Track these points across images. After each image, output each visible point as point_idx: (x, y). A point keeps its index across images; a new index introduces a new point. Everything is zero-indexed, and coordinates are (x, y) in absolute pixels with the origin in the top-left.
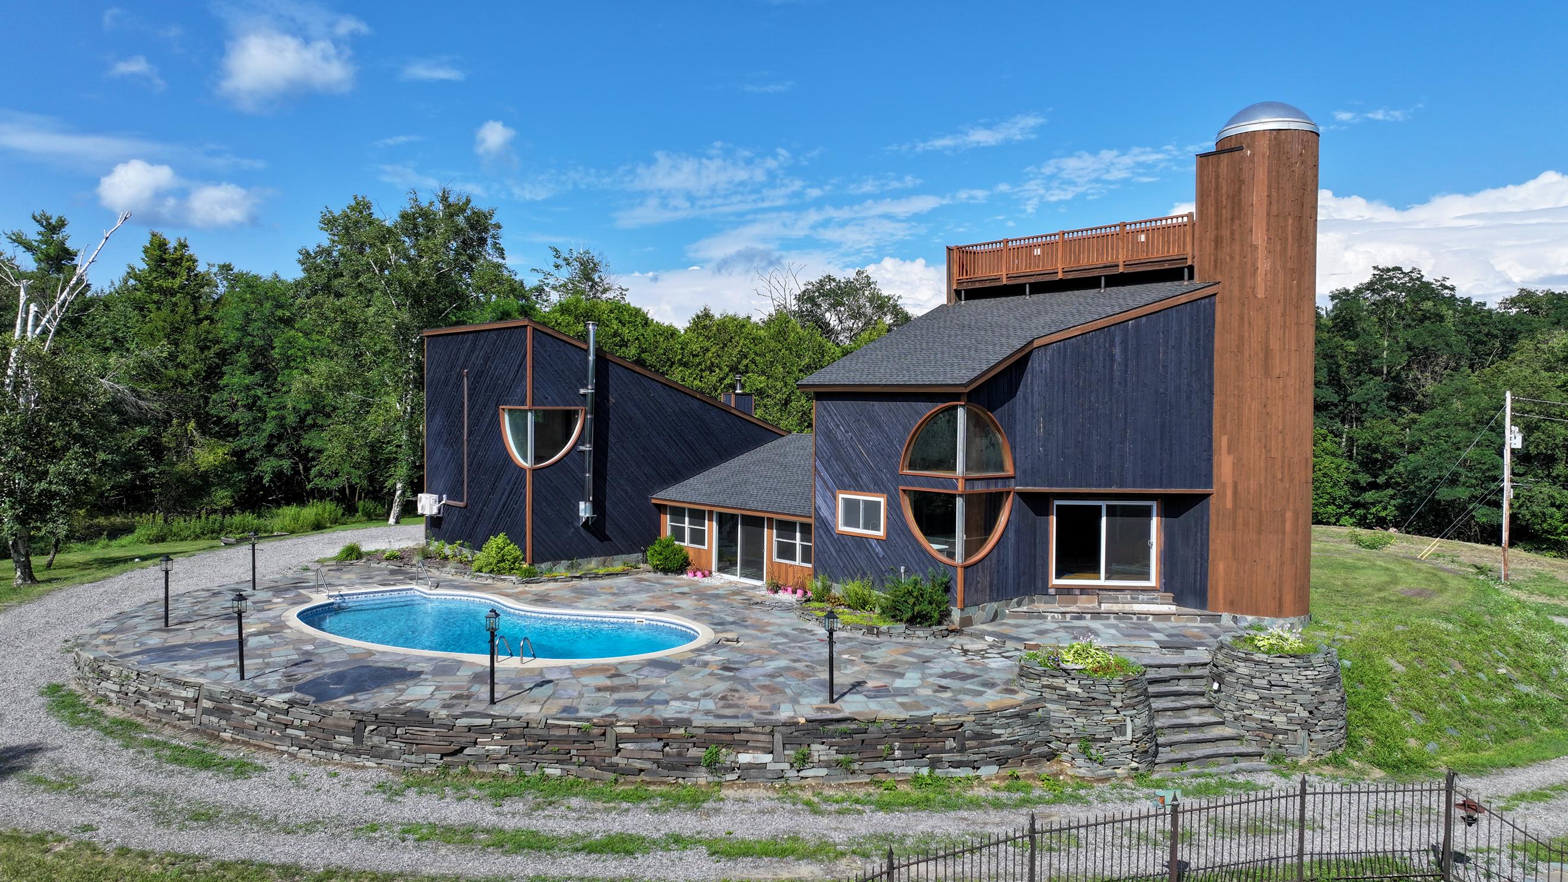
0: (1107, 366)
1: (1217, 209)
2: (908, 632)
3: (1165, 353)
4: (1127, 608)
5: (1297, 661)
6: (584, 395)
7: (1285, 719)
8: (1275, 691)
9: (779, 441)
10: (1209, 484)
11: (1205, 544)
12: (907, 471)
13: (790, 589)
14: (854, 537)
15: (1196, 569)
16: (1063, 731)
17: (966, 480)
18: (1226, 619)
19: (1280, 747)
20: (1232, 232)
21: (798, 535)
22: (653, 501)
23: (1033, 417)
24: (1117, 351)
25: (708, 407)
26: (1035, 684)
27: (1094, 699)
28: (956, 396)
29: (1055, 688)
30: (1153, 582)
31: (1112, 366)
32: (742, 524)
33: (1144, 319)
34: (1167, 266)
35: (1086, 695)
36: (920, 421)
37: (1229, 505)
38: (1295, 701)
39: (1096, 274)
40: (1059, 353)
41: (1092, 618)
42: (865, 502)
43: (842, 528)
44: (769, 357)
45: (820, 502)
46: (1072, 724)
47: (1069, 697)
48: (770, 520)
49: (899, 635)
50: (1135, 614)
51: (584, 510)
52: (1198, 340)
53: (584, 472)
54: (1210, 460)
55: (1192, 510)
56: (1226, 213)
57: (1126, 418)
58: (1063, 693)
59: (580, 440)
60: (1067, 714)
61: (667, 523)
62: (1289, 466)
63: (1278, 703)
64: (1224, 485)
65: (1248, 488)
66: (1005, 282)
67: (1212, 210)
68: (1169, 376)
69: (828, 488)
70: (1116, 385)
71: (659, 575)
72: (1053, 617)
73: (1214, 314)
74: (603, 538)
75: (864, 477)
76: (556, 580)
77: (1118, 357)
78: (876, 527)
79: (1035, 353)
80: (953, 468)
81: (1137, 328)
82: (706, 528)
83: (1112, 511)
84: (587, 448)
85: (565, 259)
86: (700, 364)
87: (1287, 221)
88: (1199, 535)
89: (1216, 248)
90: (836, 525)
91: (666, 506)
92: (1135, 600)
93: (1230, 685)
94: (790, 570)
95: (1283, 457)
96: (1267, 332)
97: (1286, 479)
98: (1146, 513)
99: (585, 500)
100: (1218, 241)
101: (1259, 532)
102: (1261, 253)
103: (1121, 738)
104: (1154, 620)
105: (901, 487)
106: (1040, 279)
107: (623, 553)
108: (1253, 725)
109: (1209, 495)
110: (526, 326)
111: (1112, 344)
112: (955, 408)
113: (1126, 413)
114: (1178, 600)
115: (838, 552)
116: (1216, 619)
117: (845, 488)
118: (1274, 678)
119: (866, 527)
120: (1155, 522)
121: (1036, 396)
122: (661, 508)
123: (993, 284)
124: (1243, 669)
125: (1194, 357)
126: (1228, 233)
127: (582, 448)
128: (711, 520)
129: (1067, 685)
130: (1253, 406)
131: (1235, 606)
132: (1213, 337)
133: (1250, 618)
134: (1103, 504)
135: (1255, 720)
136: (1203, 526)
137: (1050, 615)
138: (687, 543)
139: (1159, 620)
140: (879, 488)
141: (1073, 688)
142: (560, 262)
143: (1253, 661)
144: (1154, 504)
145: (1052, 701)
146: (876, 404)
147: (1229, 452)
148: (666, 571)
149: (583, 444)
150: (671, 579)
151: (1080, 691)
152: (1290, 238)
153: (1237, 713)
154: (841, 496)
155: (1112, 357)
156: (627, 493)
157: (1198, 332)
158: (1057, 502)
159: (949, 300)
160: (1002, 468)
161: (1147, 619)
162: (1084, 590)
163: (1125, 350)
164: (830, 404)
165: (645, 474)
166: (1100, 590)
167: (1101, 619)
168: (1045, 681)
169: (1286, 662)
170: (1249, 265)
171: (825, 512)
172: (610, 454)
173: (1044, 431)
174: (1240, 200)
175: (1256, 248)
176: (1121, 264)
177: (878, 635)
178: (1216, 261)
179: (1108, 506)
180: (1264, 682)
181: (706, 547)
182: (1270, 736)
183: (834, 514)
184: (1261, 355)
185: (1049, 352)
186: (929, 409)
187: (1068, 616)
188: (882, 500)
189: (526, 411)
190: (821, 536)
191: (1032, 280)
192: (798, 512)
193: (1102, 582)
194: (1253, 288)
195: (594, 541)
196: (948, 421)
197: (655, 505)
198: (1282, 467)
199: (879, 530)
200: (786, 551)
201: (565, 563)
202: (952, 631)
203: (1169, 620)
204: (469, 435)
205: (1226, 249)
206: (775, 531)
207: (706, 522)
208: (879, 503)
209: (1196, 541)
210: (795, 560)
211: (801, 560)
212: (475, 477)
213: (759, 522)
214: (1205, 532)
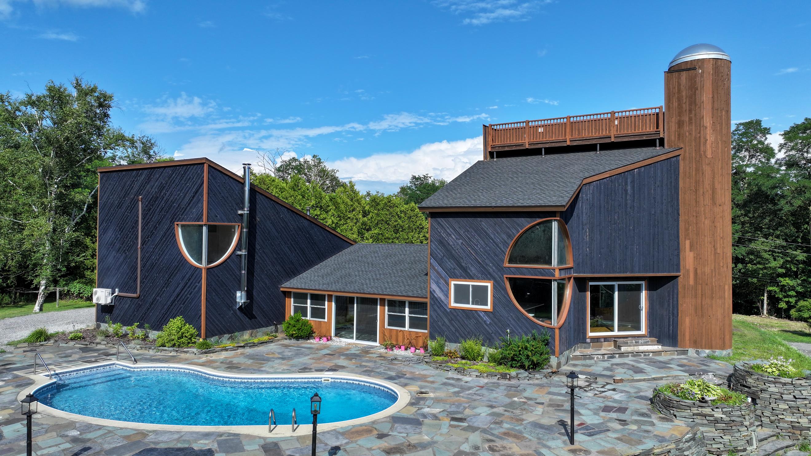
0: (624, 197)
1: (679, 105)
2: (530, 376)
3: (655, 190)
4: (636, 349)
5: (808, 381)
6: (241, 215)
7: (807, 420)
8: (799, 402)
9: (351, 248)
10: (678, 270)
11: (676, 306)
12: (507, 265)
13: (403, 347)
14: (464, 310)
15: (669, 322)
16: (714, 446)
17: (560, 270)
18: (692, 352)
19: (805, 439)
20: (690, 119)
21: (407, 310)
22: (282, 289)
23: (583, 229)
24: (629, 188)
25: (313, 225)
26: (687, 413)
27: (733, 421)
28: (553, 214)
29: (705, 416)
30: (643, 331)
31: (626, 197)
32: (357, 303)
33: (643, 169)
34: (644, 138)
35: (728, 419)
36: (521, 231)
37: (692, 282)
39: (594, 142)
40: (597, 188)
41: (619, 357)
42: (473, 286)
43: (453, 304)
45: (434, 287)
46: (721, 440)
47: (716, 421)
48: (383, 300)
49: (525, 378)
50: (643, 353)
51: (240, 297)
52: (671, 182)
53: (240, 271)
54: (678, 255)
55: (666, 286)
56: (686, 107)
57: (634, 230)
58: (712, 418)
59: (239, 247)
60: (716, 434)
61: (291, 304)
62: (726, 258)
63: (802, 410)
64: (688, 271)
65: (704, 272)
66: (527, 146)
67: (675, 104)
68: (656, 204)
69: (442, 277)
70: (629, 209)
71: (293, 341)
72: (597, 358)
73: (679, 167)
74: (251, 317)
75: (473, 269)
76: (226, 350)
77: (629, 192)
78: (485, 304)
79: (584, 188)
80: (550, 263)
81: (639, 173)
82: (326, 307)
83: (621, 288)
84: (243, 252)
87: (722, 113)
88: (671, 301)
89: (679, 127)
90: (449, 302)
91: (291, 292)
92: (637, 344)
93: (764, 399)
94: (400, 334)
95: (723, 253)
96: (713, 178)
97: (725, 266)
98: (638, 288)
99: (240, 289)
100: (680, 124)
101: (712, 298)
102: (709, 131)
103: (751, 448)
104: (653, 355)
105: (505, 276)
106: (553, 145)
107: (264, 327)
108: (786, 425)
109: (677, 277)
110: (204, 163)
111: (626, 184)
112: (550, 222)
113: (634, 227)
114: (660, 342)
115: (450, 321)
116: (685, 352)
117: (455, 277)
118: (797, 393)
119: (474, 303)
120: (644, 295)
121: (584, 215)
122: (287, 294)
123: (518, 148)
124: (773, 389)
125: (669, 193)
126: (687, 119)
127: (239, 253)
128: (330, 301)
129: (713, 413)
130: (706, 222)
131: (696, 344)
132: (678, 181)
134: (616, 284)
135: (786, 422)
136: (674, 296)
137: (596, 356)
138: (309, 317)
139: (656, 355)
140: (486, 276)
141: (718, 414)
144: (643, 283)
145: (703, 425)
146: (483, 219)
147: (690, 251)
148: (298, 338)
149: (240, 250)
150: (303, 343)
151: (724, 416)
152: (724, 123)
153: (772, 418)
154: (453, 283)
155: (626, 191)
156: (266, 284)
157: (671, 178)
158: (591, 283)
159: (485, 157)
161: (649, 355)
162: (606, 339)
163: (633, 187)
164: (441, 220)
165: (277, 271)
166: (615, 338)
167: (624, 357)
168: (695, 410)
169: (803, 382)
170: (702, 139)
171: (439, 294)
172: (257, 257)
173: (589, 238)
174: (695, 99)
175: (706, 128)
176: (613, 137)
177: (509, 379)
178: (679, 135)
179: (618, 285)
180: (791, 397)
181: (326, 320)
182: (799, 432)
183: (447, 295)
184: (710, 192)
185: (592, 187)
186: (527, 223)
187: (606, 356)
188: (489, 285)
189: (201, 226)
190: (435, 310)
191: (547, 146)
192: (411, 294)
193: (616, 333)
194: (705, 152)
195: (245, 319)
196: (544, 231)
197: (282, 291)
198: (723, 259)
199: (487, 305)
200: (397, 321)
201: (227, 336)
202: (553, 373)
203: (661, 355)
204: (142, 244)
205: (686, 128)
206: (386, 308)
207: (326, 302)
208: (487, 287)
209: (669, 305)
210: (404, 327)
211: (411, 327)
212: (148, 275)
213: (373, 302)
214: (675, 299)
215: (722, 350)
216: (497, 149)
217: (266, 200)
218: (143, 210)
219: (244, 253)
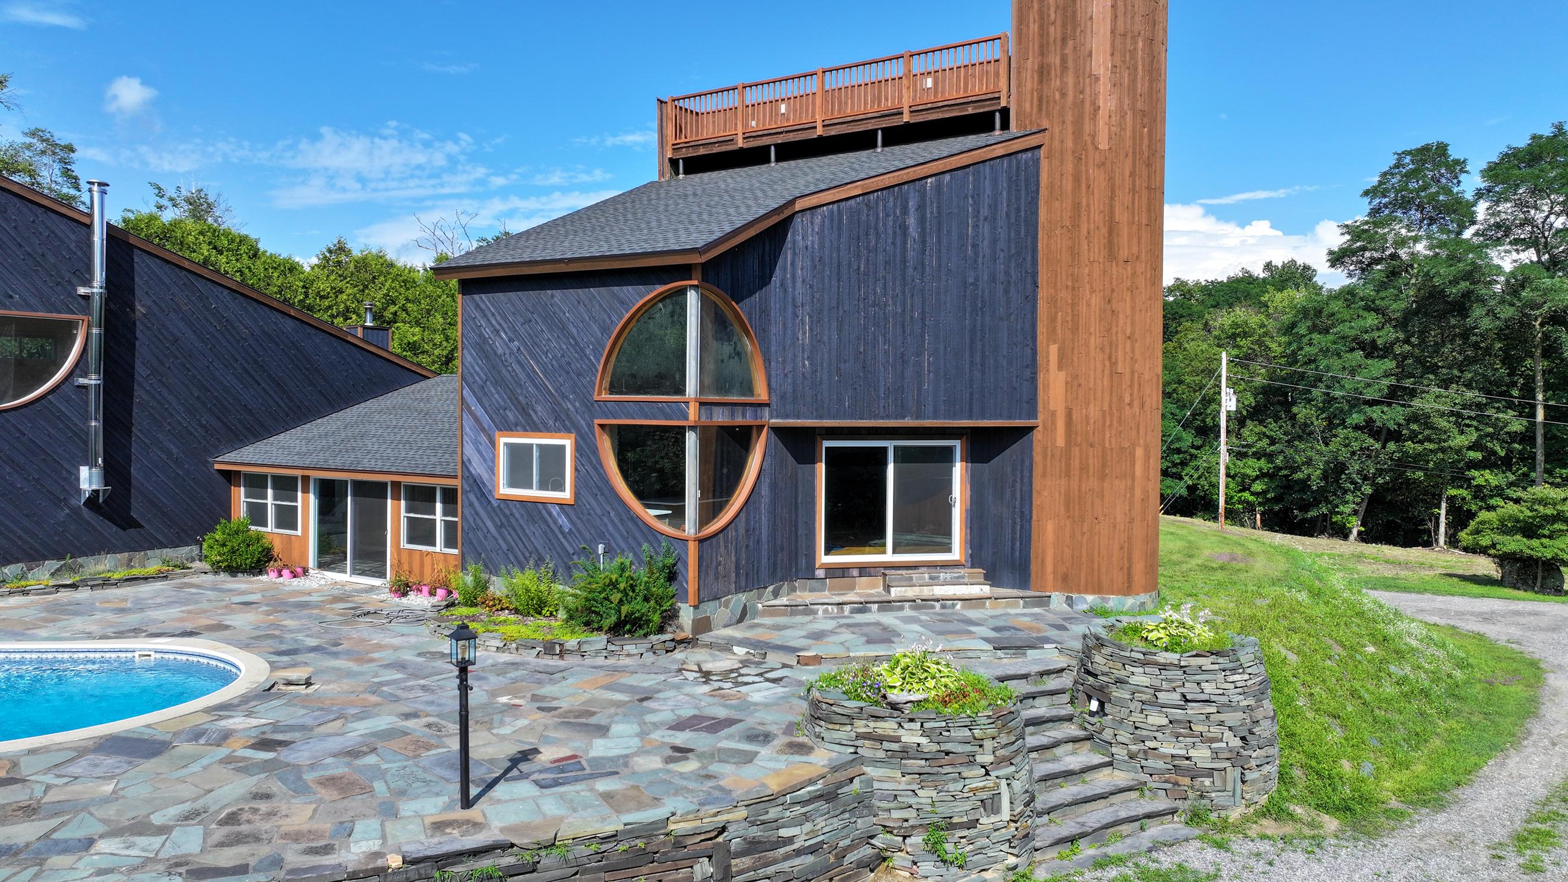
0: (898, 242)
1: (1041, 27)
2: (611, 647)
3: (976, 227)
4: (926, 592)
5: (1221, 660)
6: (86, 298)
7: (1207, 753)
8: (1193, 709)
9: (423, 384)
10: (1033, 413)
11: (1027, 497)
12: (605, 396)
13: (425, 589)
14: (523, 503)
15: (1014, 533)
16: (896, 814)
17: (701, 404)
18: (1058, 600)
19: (1202, 797)
20: (1064, 59)
21: (439, 506)
22: (217, 467)
23: (795, 315)
24: (912, 221)
25: (309, 330)
26: (845, 733)
27: (947, 754)
28: (683, 271)
29: (881, 739)
30: (956, 553)
31: (905, 243)
32: (354, 495)
33: (947, 177)
34: (970, 110)
35: (934, 747)
36: (627, 316)
37: (1061, 442)
38: (1221, 723)
39: (870, 126)
40: (832, 220)
41: (879, 610)
42: (540, 446)
43: (504, 490)
44: (424, 304)
45: (470, 451)
46: (912, 801)
47: (905, 753)
48: (396, 485)
49: (597, 652)
50: (938, 601)
51: (89, 479)
52: (1018, 210)
53: (86, 418)
54: (1033, 379)
55: (1007, 452)
56: (1055, 32)
57: (923, 319)
58: (895, 746)
59: (80, 367)
60: (903, 783)
61: (240, 498)
62: (1140, 385)
63: (1198, 728)
64: (1053, 414)
65: (1087, 416)
66: (740, 143)
67: (1034, 28)
68: (980, 260)
69: (483, 429)
70: (910, 271)
71: (223, 576)
72: (826, 611)
73: (1038, 175)
74: (126, 522)
75: (539, 408)
76: (25, 593)
77: (913, 231)
78: (560, 487)
79: (798, 219)
80: (680, 390)
81: (938, 188)
82: (299, 504)
83: (904, 456)
84: (92, 380)
85: (171, 199)
86: (330, 307)
87: (1136, 43)
88: (1018, 485)
89: (1041, 81)
90: (496, 485)
91: (237, 473)
92: (934, 581)
93: (1121, 703)
94: (427, 560)
95: (1133, 372)
96: (1112, 198)
97: (1136, 404)
98: (946, 456)
99: (92, 465)
100: (1043, 72)
101: (1103, 477)
102: (1104, 87)
103: (993, 819)
104: (963, 607)
105: (597, 421)
106: (792, 137)
107: (162, 546)
108: (1160, 764)
109: (1030, 429)
111: (905, 211)
112: (682, 292)
113: (923, 312)
114: (992, 578)
115: (498, 528)
116: (1043, 601)
117: (509, 427)
118: (1190, 689)
119: (543, 486)
120: (958, 471)
121: (799, 284)
122: (230, 477)
123: (724, 149)
124: (1140, 678)
125: (1013, 234)
126: (1058, 61)
127: (82, 381)
128: (306, 491)
129: (901, 732)
130: (1093, 302)
131: (1068, 583)
132: (1037, 208)
133: (1090, 598)
134: (890, 445)
135: (1163, 756)
136: (1025, 470)
137: (821, 608)
138: (271, 527)
139: (970, 608)
140: (562, 423)
141: (911, 736)
142: (164, 202)
143: (1156, 664)
144: (957, 444)
145: (875, 762)
146: (558, 294)
147: (1060, 367)
148: (233, 570)
149: (85, 375)
150: (243, 583)
151: (924, 741)
152: (1140, 68)
153: (1134, 748)
154: (503, 441)
155: (904, 228)
156: (169, 453)
157: (1018, 199)
158: (827, 443)
159: (662, 174)
160: (749, 390)
161: (954, 606)
162: (864, 570)
163: (922, 221)
164: (484, 299)
165: (202, 426)
166: (886, 568)
167: (891, 609)
168: (861, 727)
169: (1206, 662)
170: (1087, 105)
171: (478, 468)
172: (139, 393)
173: (811, 337)
174: (1074, 12)
175: (1097, 79)
176: (906, 110)
177: (561, 655)
178: (1040, 99)
179: (895, 447)
180: (1175, 697)
181: (299, 532)
182: (1187, 781)
183: (492, 470)
184: (1104, 231)
185: (818, 220)
186: (639, 296)
187: (847, 609)
188: (567, 443)
190: (471, 505)
192: (438, 471)
193: (889, 556)
194: (1093, 136)
195: (108, 529)
196: (672, 314)
197: (220, 471)
198: (1131, 386)
199: (563, 490)
200: (421, 533)
201: (53, 564)
202: (681, 642)
203: (983, 606)
205: (1055, 82)
206: (403, 503)
207: (300, 494)
208: (563, 447)
209: (1013, 493)
210: (434, 544)
211: (444, 544)
213: (380, 490)
214: (1026, 480)
215: (1125, 595)
216: (684, 154)
217: (167, 267)
219: (93, 382)
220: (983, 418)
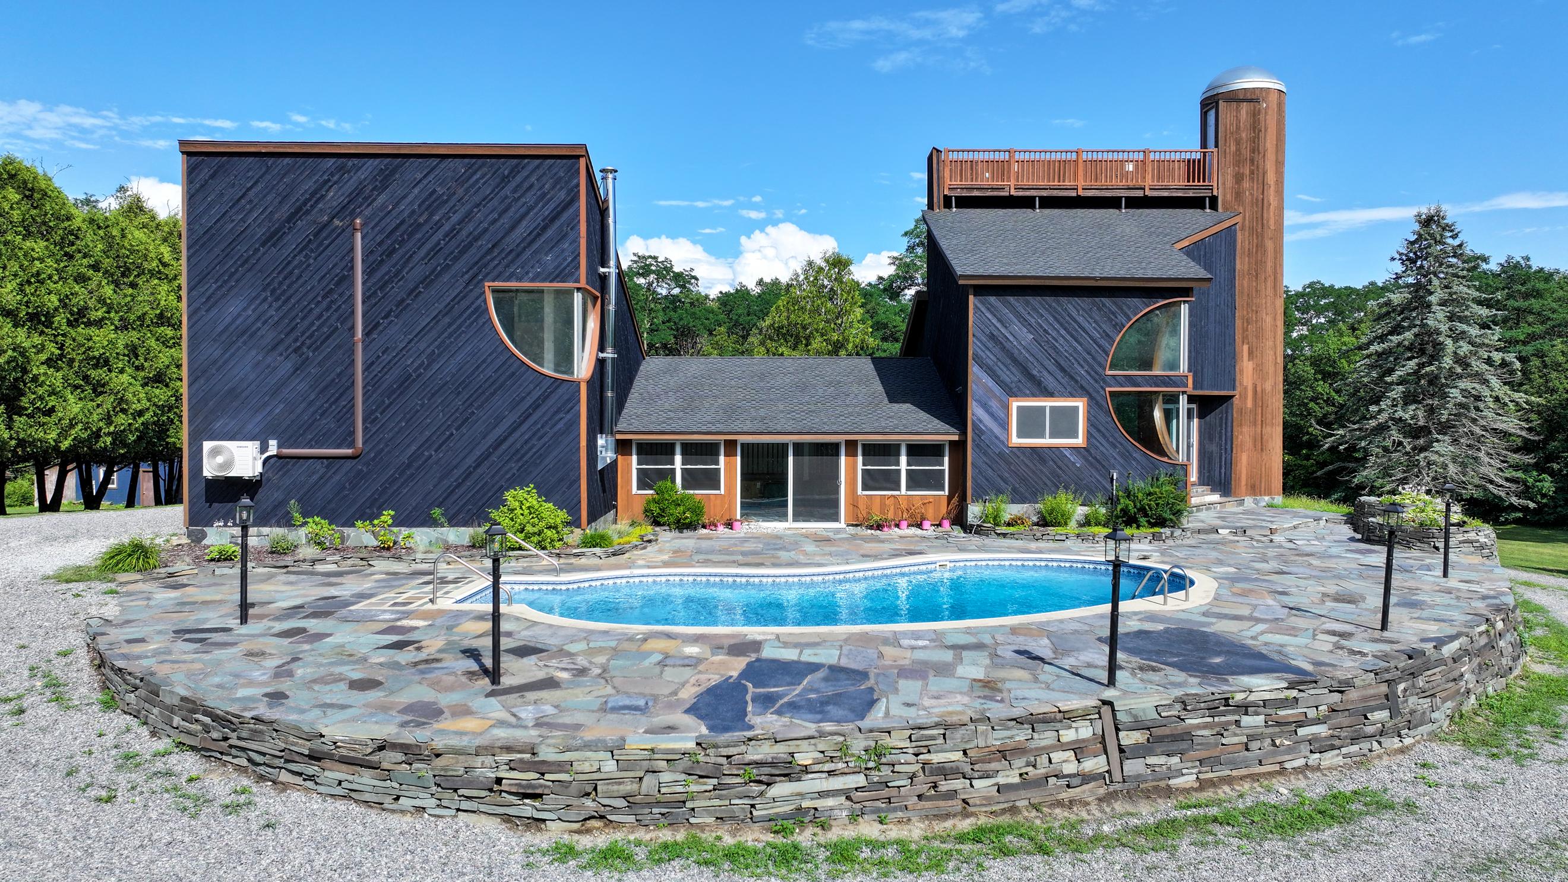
6: (604, 277)
10: (1234, 387)
11: (1230, 439)
12: (1109, 372)
13: (905, 523)
14: (1034, 449)
15: (1221, 461)
22: (619, 436)
28: (1184, 292)
30: (1195, 477)
32: (797, 454)
34: (1191, 194)
36: (1134, 319)
37: (1249, 404)
39: (1117, 194)
42: (1052, 408)
43: (1015, 440)
45: (980, 412)
48: (852, 444)
51: (604, 447)
52: (1231, 261)
53: (603, 391)
54: (1235, 366)
55: (1218, 411)
56: (1246, 154)
59: (599, 343)
61: (632, 466)
64: (1246, 388)
65: (1265, 389)
66: (1011, 192)
67: (1233, 149)
69: (995, 396)
73: (1236, 240)
74: (605, 488)
75: (1054, 382)
78: (1071, 435)
80: (1177, 367)
82: (722, 465)
84: (609, 354)
88: (1224, 431)
89: (1237, 183)
90: (1008, 437)
91: (630, 441)
94: (891, 502)
99: (606, 434)
100: (1239, 177)
101: (1272, 425)
102: (1272, 192)
105: (1108, 389)
106: (1055, 193)
107: (608, 511)
109: (1232, 397)
110: (578, 157)
114: (1216, 490)
115: (1010, 468)
117: (1020, 394)
119: (1054, 436)
120: (1195, 422)
123: (995, 193)
125: (1229, 276)
126: (1247, 172)
127: (603, 354)
128: (729, 454)
130: (1267, 320)
131: (1253, 490)
132: (1236, 260)
133: (1267, 498)
136: (1228, 421)
138: (679, 490)
144: (1195, 407)
147: (1249, 360)
149: (603, 349)
154: (1015, 404)
157: (1231, 255)
161: (1214, 506)
164: (993, 301)
170: (1265, 202)
171: (989, 425)
175: (1270, 187)
176: (1147, 188)
178: (1237, 194)
181: (721, 491)
183: (1005, 425)
184: (1272, 277)
186: (1147, 305)
188: (1080, 405)
189: (569, 293)
190: (981, 452)
191: (1044, 193)
194: (1268, 221)
197: (618, 440)
199: (1076, 437)
200: (881, 481)
203: (1224, 505)
205: (1246, 184)
206: (860, 458)
207: (722, 458)
208: (1076, 408)
209: (1220, 438)
210: (898, 488)
211: (908, 488)
212: (391, 403)
213: (830, 450)
214: (1229, 429)
216: (958, 193)
218: (367, 254)
219: (610, 356)
220: (1202, 389)
